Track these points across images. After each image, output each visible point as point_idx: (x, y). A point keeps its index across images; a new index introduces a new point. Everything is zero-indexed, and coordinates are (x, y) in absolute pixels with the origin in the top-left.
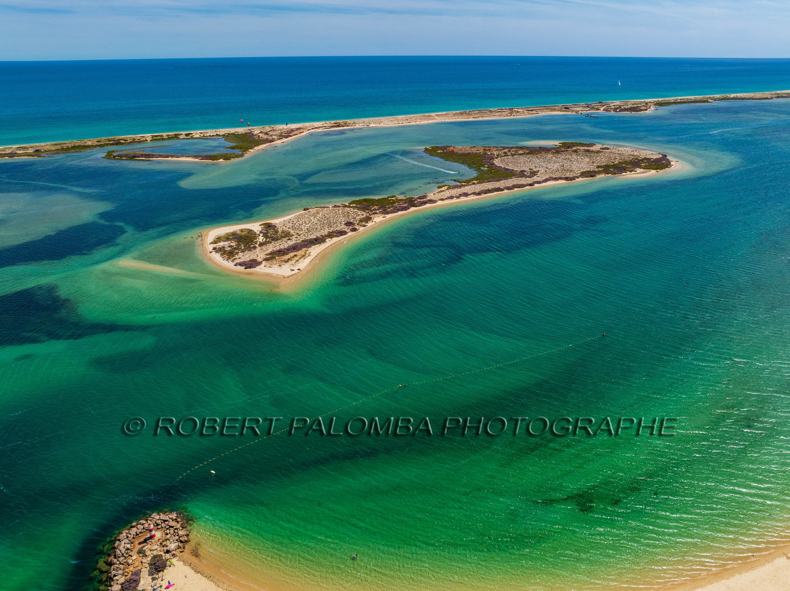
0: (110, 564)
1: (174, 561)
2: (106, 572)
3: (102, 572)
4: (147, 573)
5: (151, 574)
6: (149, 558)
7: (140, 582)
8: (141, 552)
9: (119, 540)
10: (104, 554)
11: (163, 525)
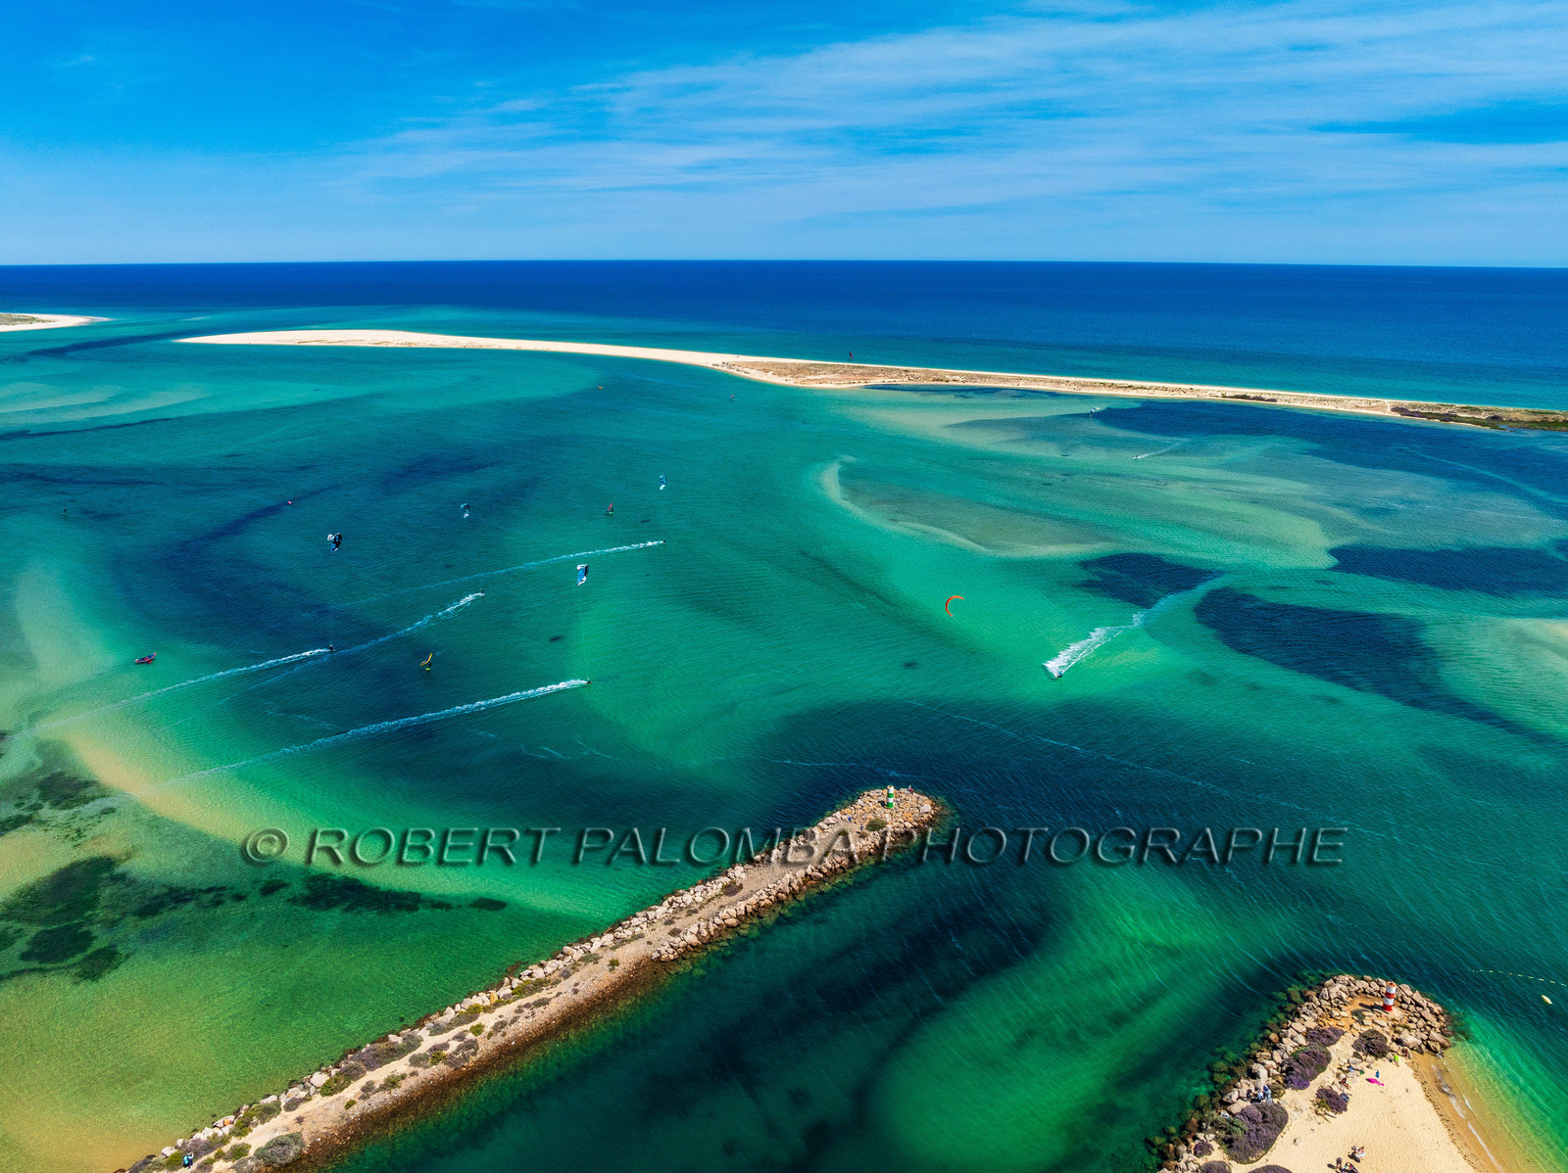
0: (1307, 999)
1: (1401, 1060)
2: (1296, 1003)
3: (1290, 1000)
4: (1352, 1043)
5: (1356, 1046)
6: (1365, 1029)
7: (1335, 1043)
8: (1358, 1015)
9: (1335, 981)
10: (1305, 984)
11: (1412, 1008)
